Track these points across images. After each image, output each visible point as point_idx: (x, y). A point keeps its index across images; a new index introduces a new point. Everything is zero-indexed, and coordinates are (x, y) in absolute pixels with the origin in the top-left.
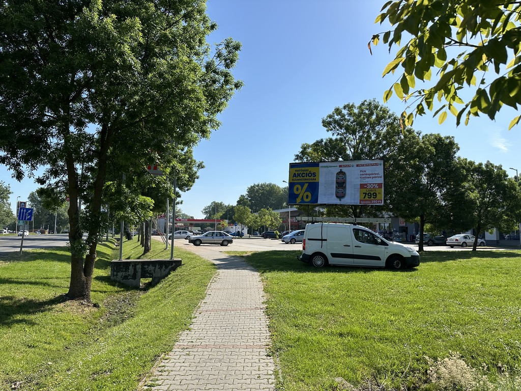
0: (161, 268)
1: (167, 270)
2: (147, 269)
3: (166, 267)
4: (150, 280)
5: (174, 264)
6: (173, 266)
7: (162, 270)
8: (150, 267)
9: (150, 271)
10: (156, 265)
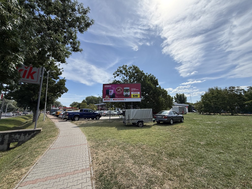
0: (25, 135)
1: (30, 136)
2: (14, 137)
3: (29, 135)
4: (16, 143)
5: (35, 132)
6: (34, 133)
7: (26, 136)
8: (16, 136)
9: (16, 138)
10: (22, 134)
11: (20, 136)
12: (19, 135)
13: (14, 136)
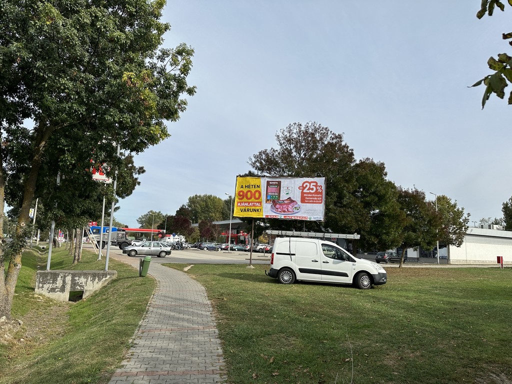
0: (93, 280)
1: (101, 283)
3: (100, 280)
5: (108, 276)
6: (107, 278)
7: (95, 282)
8: (81, 279)
9: (80, 283)
10: (89, 277)
11: (87, 281)
12: (84, 278)
13: (78, 280)
